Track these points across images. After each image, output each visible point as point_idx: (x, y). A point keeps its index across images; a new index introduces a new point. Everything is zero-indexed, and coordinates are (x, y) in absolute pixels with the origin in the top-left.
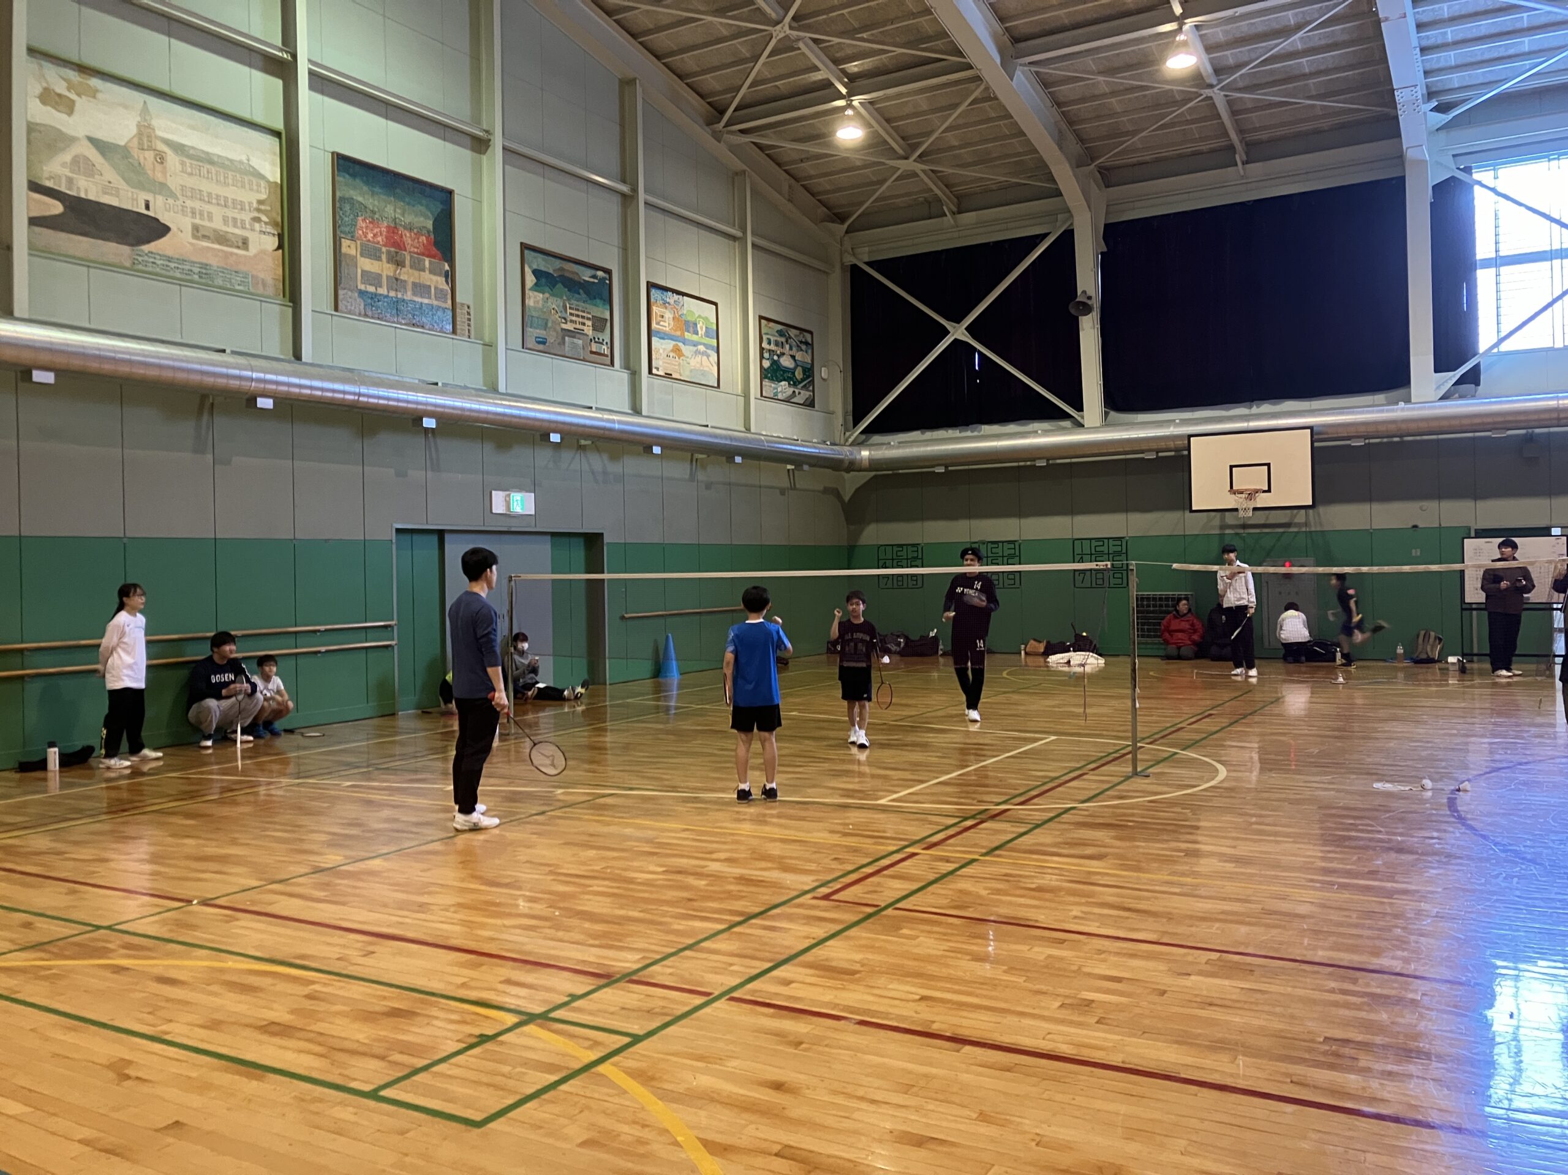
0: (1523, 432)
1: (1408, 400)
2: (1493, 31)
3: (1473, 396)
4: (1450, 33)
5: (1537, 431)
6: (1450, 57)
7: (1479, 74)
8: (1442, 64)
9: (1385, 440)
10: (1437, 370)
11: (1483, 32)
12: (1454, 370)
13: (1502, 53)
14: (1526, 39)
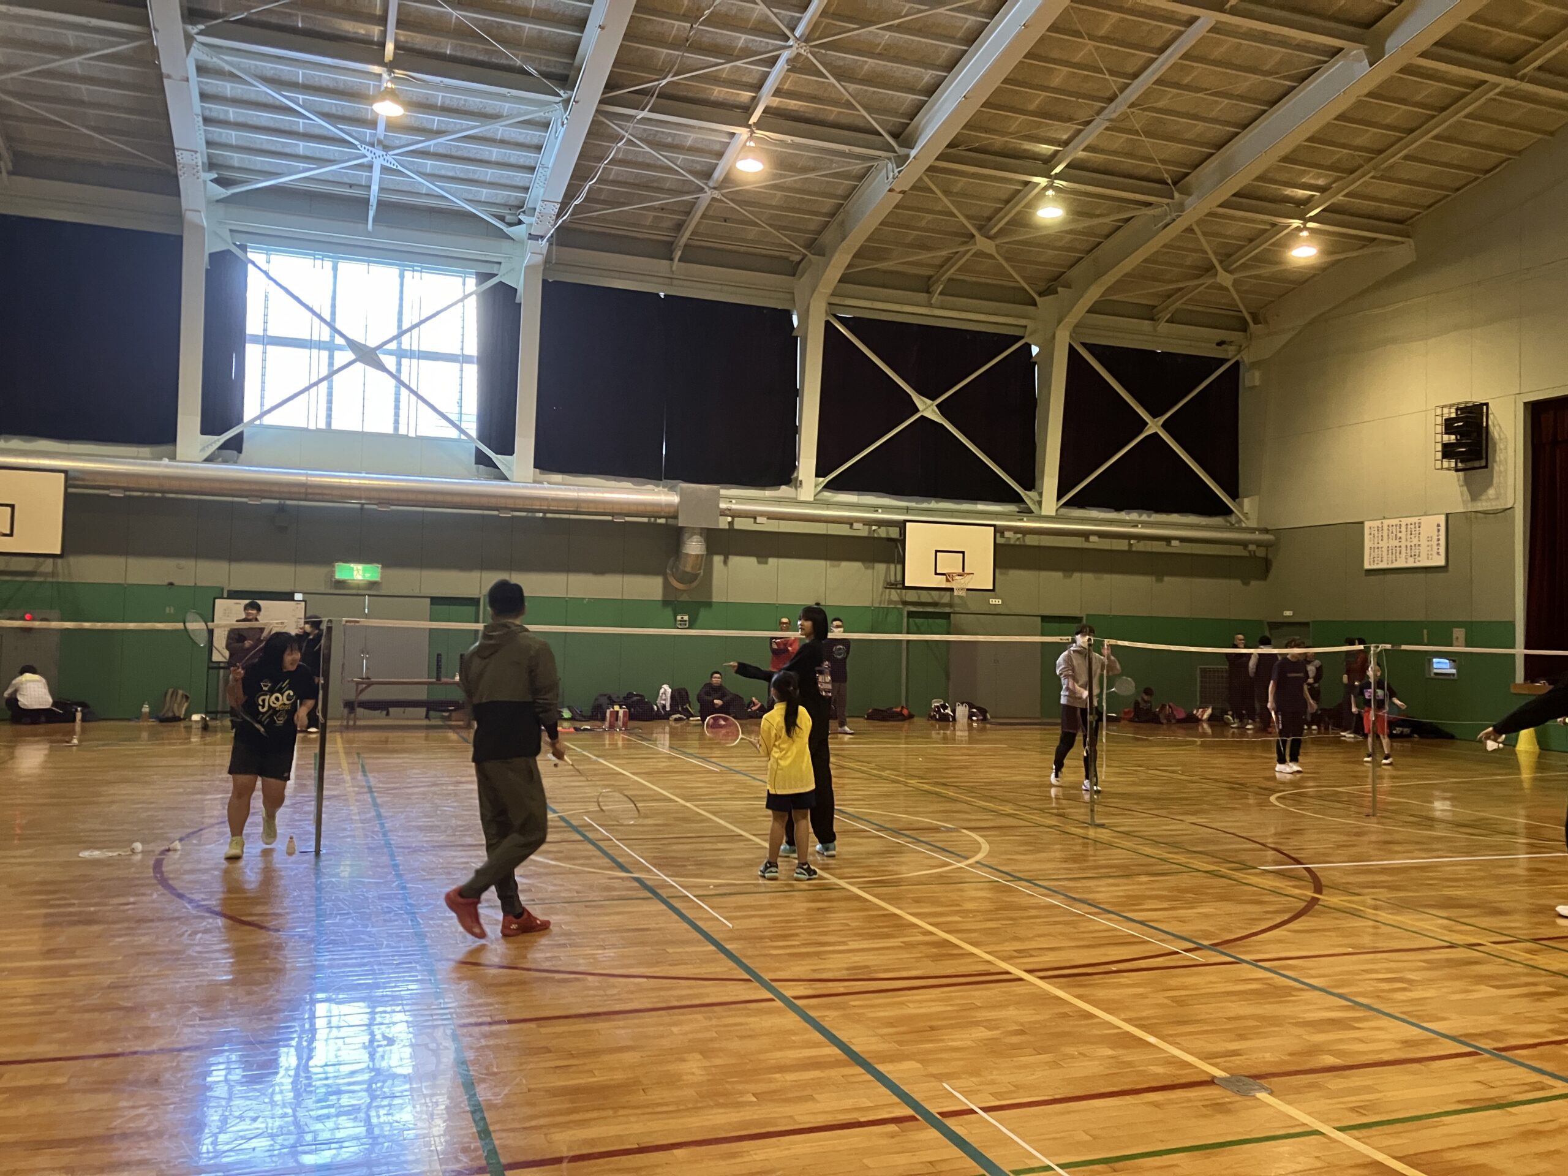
0: (276, 502)
1: (173, 457)
2: (271, 124)
3: (235, 463)
4: (232, 113)
5: (289, 502)
6: (232, 136)
7: (260, 162)
8: (223, 140)
9: (146, 494)
10: (204, 431)
11: (263, 123)
12: (220, 434)
13: (279, 149)
14: (301, 144)
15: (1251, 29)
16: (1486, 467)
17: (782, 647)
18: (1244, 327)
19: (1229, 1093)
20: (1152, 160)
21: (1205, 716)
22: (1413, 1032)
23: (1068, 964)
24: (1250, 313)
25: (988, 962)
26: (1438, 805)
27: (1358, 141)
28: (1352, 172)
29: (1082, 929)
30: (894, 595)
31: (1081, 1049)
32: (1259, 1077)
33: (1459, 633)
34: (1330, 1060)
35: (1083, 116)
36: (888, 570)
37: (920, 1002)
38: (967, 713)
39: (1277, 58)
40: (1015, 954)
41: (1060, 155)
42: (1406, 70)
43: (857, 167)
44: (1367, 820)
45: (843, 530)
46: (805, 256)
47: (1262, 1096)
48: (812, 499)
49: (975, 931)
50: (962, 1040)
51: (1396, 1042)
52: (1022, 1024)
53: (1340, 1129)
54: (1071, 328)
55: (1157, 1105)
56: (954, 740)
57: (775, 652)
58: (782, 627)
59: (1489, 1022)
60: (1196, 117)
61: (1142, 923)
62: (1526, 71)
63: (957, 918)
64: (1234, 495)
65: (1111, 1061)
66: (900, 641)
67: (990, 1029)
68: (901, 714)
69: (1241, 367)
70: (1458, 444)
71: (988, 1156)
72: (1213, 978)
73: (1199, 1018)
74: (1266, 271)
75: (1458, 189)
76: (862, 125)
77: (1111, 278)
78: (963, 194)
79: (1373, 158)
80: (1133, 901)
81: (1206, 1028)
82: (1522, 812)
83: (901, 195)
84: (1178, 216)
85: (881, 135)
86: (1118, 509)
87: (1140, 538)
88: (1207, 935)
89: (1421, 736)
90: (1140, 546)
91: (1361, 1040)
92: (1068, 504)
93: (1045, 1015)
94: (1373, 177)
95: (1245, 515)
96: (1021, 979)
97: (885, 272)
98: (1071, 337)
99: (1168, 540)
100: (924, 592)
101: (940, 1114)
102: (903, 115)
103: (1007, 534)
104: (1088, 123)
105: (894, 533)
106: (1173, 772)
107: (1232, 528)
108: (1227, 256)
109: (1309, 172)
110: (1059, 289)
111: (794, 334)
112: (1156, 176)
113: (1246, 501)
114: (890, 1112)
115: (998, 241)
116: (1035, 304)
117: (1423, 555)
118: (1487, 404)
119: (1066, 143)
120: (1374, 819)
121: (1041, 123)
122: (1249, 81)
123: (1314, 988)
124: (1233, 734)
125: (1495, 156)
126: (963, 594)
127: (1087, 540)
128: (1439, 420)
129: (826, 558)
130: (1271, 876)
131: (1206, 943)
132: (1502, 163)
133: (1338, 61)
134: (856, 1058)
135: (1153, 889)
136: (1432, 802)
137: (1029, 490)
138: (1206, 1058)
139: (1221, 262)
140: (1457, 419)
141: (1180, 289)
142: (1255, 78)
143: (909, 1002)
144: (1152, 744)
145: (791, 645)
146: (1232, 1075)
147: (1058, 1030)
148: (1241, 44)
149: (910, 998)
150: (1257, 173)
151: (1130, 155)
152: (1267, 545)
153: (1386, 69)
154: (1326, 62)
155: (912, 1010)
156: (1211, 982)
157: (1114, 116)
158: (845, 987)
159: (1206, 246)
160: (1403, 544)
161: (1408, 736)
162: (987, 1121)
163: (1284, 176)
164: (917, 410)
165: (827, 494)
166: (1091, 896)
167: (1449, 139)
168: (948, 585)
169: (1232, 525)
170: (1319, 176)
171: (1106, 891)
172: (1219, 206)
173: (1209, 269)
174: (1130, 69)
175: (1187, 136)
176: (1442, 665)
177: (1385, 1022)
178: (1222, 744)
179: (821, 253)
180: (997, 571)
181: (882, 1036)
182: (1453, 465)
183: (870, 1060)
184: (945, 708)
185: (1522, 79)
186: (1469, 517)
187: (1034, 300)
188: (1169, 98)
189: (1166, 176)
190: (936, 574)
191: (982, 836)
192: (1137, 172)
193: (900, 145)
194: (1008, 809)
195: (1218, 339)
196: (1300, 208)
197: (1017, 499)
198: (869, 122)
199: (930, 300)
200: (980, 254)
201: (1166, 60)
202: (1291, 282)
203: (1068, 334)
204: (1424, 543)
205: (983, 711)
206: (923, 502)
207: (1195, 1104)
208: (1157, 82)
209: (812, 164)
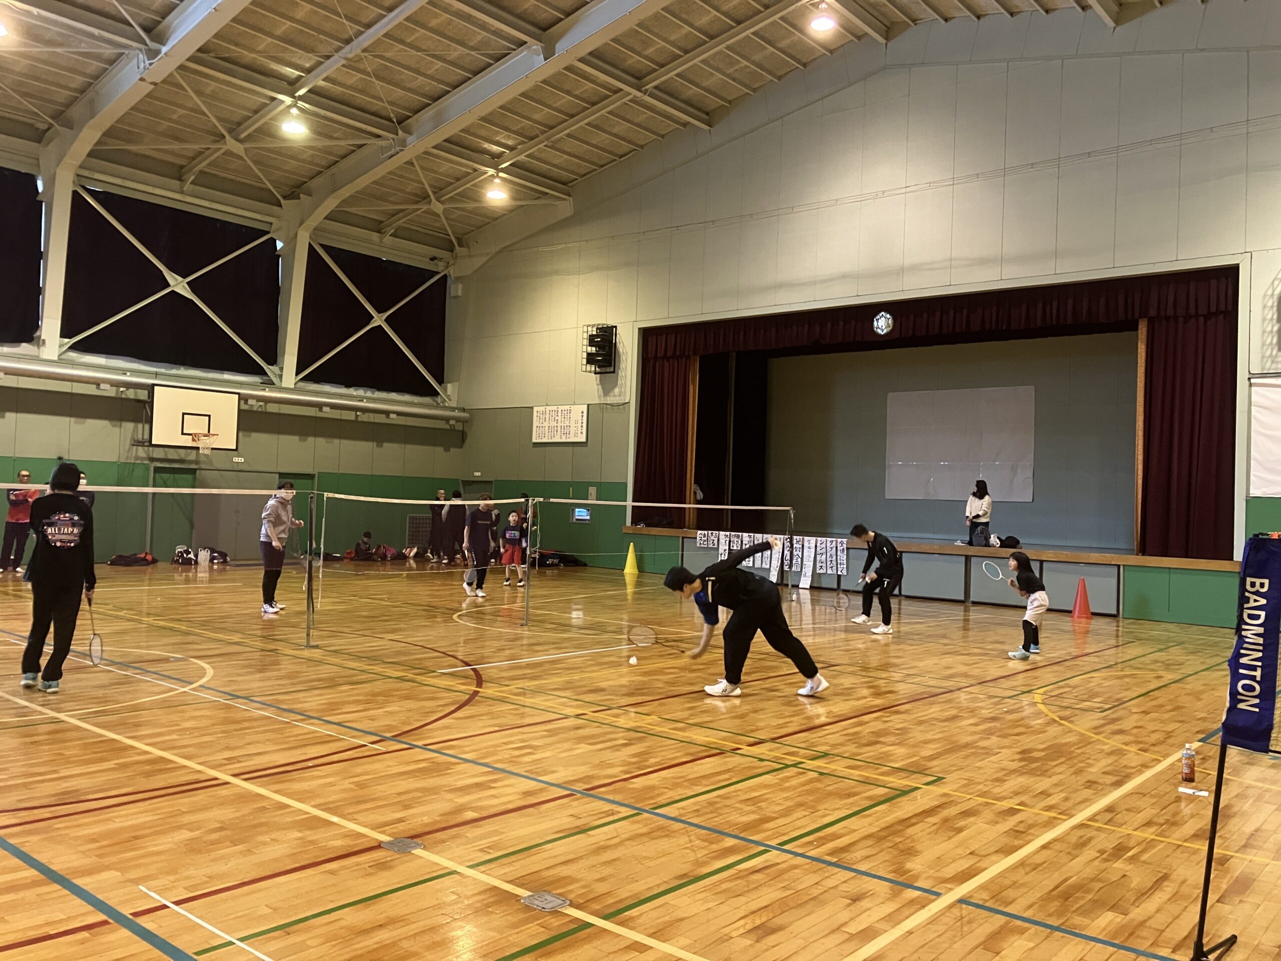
15: (460, 10)
16: (614, 372)
17: (21, 498)
18: (451, 249)
19: (390, 853)
20: (381, 100)
21: (412, 554)
22: (531, 785)
23: (271, 765)
24: (457, 238)
25: (199, 772)
26: (575, 614)
27: (537, 116)
28: (531, 139)
29: (287, 735)
30: (141, 452)
31: (273, 836)
32: (417, 837)
33: (592, 490)
34: (470, 815)
35: (325, 50)
36: (135, 430)
37: (126, 815)
38: (209, 557)
39: (479, 38)
40: (226, 762)
41: (303, 80)
42: (569, 68)
43: (109, 51)
44: (522, 628)
45: (91, 390)
46: (51, 126)
47: (418, 852)
48: (56, 358)
49: (190, 746)
50: (163, 844)
51: (518, 793)
52: (222, 822)
53: (470, 867)
54: (311, 229)
55: (332, 872)
56: (195, 580)
57: (13, 504)
58: (21, 479)
59: (582, 770)
60: (417, 72)
61: (339, 724)
62: (647, 87)
63: (175, 737)
64: (441, 381)
65: (299, 841)
66: (147, 493)
67: (191, 830)
68: (144, 559)
69: (449, 280)
70: (597, 354)
71: (173, 944)
72: (390, 763)
73: (374, 796)
74: (471, 205)
75: (603, 166)
76: (114, 13)
77: (346, 192)
78: (214, 96)
79: (546, 132)
80: (333, 707)
81: (380, 804)
82: (625, 617)
83: (152, 87)
84: (402, 150)
85: (132, 26)
86: (348, 386)
87: (365, 410)
88: (389, 728)
89: (565, 566)
90: (364, 417)
91: (494, 796)
92: (305, 379)
93: (246, 810)
94: (545, 146)
95: (448, 396)
96: (227, 783)
97: (137, 155)
98: (311, 237)
99: (387, 413)
100: (171, 450)
101: (132, 914)
102: (156, 12)
103: (251, 402)
104: (328, 57)
105: (143, 395)
106: (381, 599)
107: (437, 406)
108: (439, 190)
109: (502, 133)
110: (301, 196)
111: (39, 198)
112: (384, 113)
113: (449, 385)
114: (82, 921)
115: (247, 145)
116: (280, 206)
117: (572, 434)
118: (616, 327)
119: (309, 71)
120: (526, 628)
121: (287, 49)
122: (457, 52)
123: (466, 761)
124: (432, 568)
125: (626, 147)
126: (207, 452)
127: (321, 410)
128: (585, 336)
129: (70, 416)
130: (445, 677)
131: (388, 735)
132: (630, 152)
133: (522, 51)
134: (52, 876)
135: (352, 696)
136: (570, 613)
137: (272, 365)
138: (377, 828)
139: (434, 193)
140: (597, 336)
141: (403, 210)
142: (462, 50)
143: (116, 817)
144: (369, 577)
145: (31, 497)
146: (396, 838)
147: (255, 822)
148: (452, 20)
149: (116, 814)
150: (463, 126)
151: (362, 92)
152: (464, 421)
153: (555, 66)
154: (515, 50)
155: (117, 824)
156: (388, 766)
157: (350, 56)
158: (50, 812)
159: (424, 180)
160: (559, 425)
161: (556, 565)
162: (178, 913)
163: (483, 133)
164: (168, 285)
165: (73, 355)
166: (299, 706)
167: (597, 127)
168: (194, 444)
169: (438, 403)
170: (509, 137)
171: (313, 701)
172: (434, 147)
173: (425, 197)
174: (365, 20)
175: (409, 85)
176: (582, 514)
177: (513, 780)
178: (421, 575)
179: (69, 125)
180: (241, 434)
181: (83, 852)
182: (593, 369)
183: (67, 877)
184: (188, 553)
185: (645, 93)
186: (603, 407)
187: (280, 201)
188: (395, 51)
189: (392, 115)
190: (183, 434)
191: (208, 663)
192: (368, 107)
193: (152, 40)
194: (236, 638)
195: (432, 255)
196: (494, 160)
197: (260, 372)
198: (120, 12)
199: (182, 187)
200: (229, 153)
201: (393, 19)
202: (485, 216)
203: (308, 235)
204: (573, 424)
205: (223, 555)
206: (172, 369)
207: (363, 866)
208: (386, 35)
209: (59, 39)
